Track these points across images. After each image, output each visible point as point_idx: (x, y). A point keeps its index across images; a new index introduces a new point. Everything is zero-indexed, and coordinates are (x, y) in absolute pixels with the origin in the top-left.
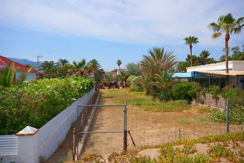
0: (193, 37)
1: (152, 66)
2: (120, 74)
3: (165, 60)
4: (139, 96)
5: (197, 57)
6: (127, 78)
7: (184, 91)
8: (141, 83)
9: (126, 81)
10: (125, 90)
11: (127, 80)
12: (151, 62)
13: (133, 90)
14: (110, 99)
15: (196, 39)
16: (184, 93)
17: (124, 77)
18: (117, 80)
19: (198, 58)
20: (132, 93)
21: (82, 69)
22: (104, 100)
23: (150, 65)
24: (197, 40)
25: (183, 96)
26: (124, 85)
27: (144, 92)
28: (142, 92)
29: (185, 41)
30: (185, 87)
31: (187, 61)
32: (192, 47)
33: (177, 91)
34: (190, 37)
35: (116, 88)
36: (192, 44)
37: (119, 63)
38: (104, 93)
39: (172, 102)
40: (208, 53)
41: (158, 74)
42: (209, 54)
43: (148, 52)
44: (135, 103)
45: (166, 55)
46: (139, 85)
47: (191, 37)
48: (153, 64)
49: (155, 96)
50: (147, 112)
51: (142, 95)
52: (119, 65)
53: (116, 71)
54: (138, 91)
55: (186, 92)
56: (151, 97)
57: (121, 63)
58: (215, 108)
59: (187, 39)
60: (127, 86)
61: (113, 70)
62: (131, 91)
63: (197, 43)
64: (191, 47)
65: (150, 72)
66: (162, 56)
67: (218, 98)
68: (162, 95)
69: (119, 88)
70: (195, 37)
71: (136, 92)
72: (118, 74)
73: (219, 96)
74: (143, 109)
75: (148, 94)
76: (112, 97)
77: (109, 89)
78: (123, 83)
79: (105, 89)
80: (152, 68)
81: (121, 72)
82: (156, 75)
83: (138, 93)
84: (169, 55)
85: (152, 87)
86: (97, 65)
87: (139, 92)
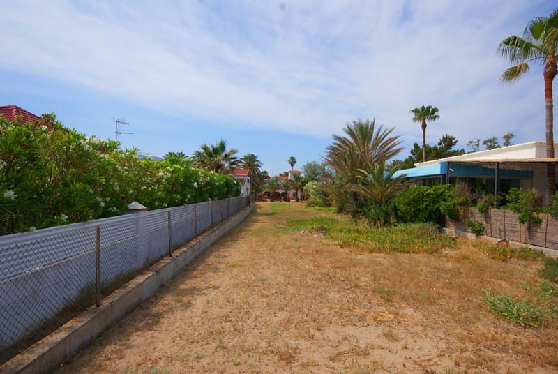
0: (430, 107)
1: (351, 155)
2: (293, 179)
3: (378, 145)
4: (324, 215)
5: (432, 147)
6: (304, 185)
7: (427, 203)
8: (329, 191)
9: (302, 190)
10: (299, 203)
11: (304, 188)
12: (349, 147)
13: (314, 204)
14: (267, 217)
15: (435, 110)
16: (426, 208)
17: (299, 183)
18: (287, 187)
19: (435, 149)
20: (311, 209)
21: (217, 158)
22: (257, 218)
23: (348, 153)
24: (436, 114)
25: (423, 215)
26: (299, 196)
27: (334, 208)
28: (330, 208)
29: (413, 115)
30: (428, 195)
31: (413, 154)
32: (426, 126)
33: (408, 204)
34: (423, 108)
35: (285, 201)
36: (427, 121)
37: (293, 162)
38: (260, 208)
39: (401, 226)
40: (454, 141)
41: (364, 170)
42: (456, 142)
43: (344, 129)
44: (315, 227)
45: (380, 134)
46: (326, 194)
47: (426, 107)
48: (353, 150)
49: (355, 214)
50: (346, 250)
51: (330, 213)
52: (292, 165)
53: (287, 174)
54: (321, 206)
55: (432, 205)
56: (346, 216)
57: (295, 162)
58: (524, 245)
59: (416, 111)
60: (303, 198)
61: (283, 173)
62: (309, 205)
63: (437, 118)
64: (424, 126)
65: (348, 166)
66: (372, 136)
67: (539, 222)
68: (373, 211)
69: (289, 201)
70: (433, 107)
71: (318, 208)
72: (289, 179)
73: (541, 216)
74: (336, 242)
75: (340, 210)
76: (273, 214)
77: (272, 201)
78: (297, 193)
79: (266, 201)
80: (352, 159)
81: (294, 176)
82: (359, 171)
83: (322, 208)
84: (386, 136)
85: (351, 196)
86: (256, 163)
87: (325, 208)
